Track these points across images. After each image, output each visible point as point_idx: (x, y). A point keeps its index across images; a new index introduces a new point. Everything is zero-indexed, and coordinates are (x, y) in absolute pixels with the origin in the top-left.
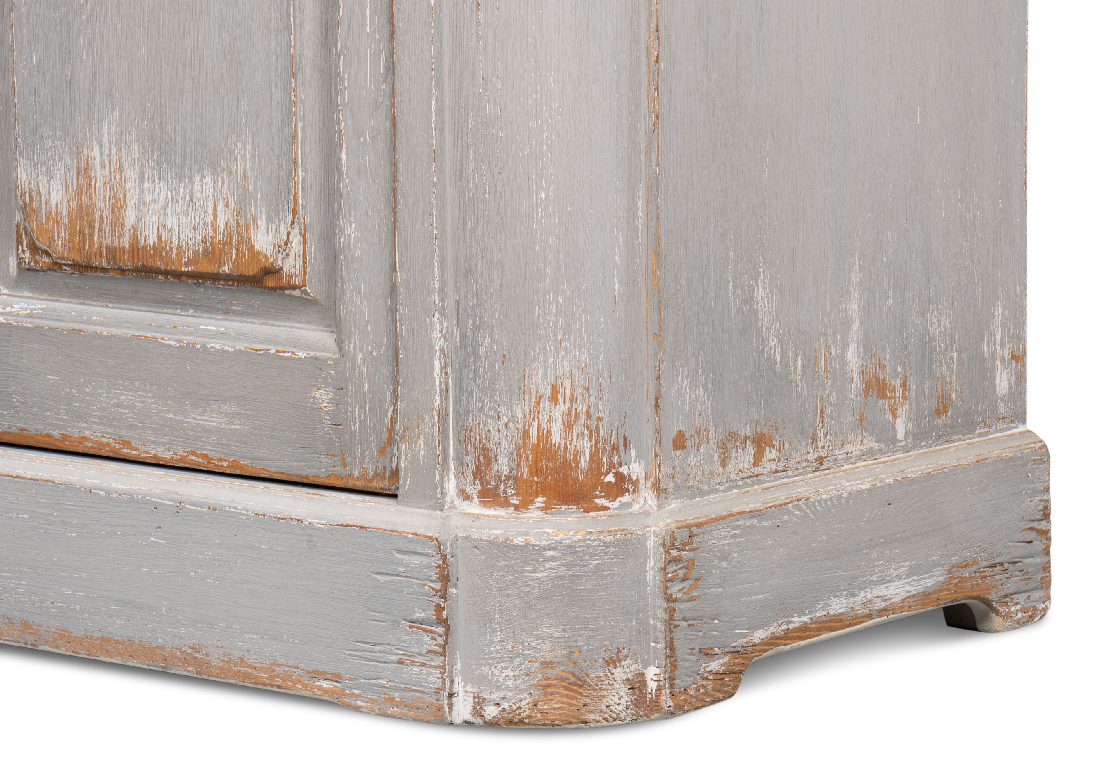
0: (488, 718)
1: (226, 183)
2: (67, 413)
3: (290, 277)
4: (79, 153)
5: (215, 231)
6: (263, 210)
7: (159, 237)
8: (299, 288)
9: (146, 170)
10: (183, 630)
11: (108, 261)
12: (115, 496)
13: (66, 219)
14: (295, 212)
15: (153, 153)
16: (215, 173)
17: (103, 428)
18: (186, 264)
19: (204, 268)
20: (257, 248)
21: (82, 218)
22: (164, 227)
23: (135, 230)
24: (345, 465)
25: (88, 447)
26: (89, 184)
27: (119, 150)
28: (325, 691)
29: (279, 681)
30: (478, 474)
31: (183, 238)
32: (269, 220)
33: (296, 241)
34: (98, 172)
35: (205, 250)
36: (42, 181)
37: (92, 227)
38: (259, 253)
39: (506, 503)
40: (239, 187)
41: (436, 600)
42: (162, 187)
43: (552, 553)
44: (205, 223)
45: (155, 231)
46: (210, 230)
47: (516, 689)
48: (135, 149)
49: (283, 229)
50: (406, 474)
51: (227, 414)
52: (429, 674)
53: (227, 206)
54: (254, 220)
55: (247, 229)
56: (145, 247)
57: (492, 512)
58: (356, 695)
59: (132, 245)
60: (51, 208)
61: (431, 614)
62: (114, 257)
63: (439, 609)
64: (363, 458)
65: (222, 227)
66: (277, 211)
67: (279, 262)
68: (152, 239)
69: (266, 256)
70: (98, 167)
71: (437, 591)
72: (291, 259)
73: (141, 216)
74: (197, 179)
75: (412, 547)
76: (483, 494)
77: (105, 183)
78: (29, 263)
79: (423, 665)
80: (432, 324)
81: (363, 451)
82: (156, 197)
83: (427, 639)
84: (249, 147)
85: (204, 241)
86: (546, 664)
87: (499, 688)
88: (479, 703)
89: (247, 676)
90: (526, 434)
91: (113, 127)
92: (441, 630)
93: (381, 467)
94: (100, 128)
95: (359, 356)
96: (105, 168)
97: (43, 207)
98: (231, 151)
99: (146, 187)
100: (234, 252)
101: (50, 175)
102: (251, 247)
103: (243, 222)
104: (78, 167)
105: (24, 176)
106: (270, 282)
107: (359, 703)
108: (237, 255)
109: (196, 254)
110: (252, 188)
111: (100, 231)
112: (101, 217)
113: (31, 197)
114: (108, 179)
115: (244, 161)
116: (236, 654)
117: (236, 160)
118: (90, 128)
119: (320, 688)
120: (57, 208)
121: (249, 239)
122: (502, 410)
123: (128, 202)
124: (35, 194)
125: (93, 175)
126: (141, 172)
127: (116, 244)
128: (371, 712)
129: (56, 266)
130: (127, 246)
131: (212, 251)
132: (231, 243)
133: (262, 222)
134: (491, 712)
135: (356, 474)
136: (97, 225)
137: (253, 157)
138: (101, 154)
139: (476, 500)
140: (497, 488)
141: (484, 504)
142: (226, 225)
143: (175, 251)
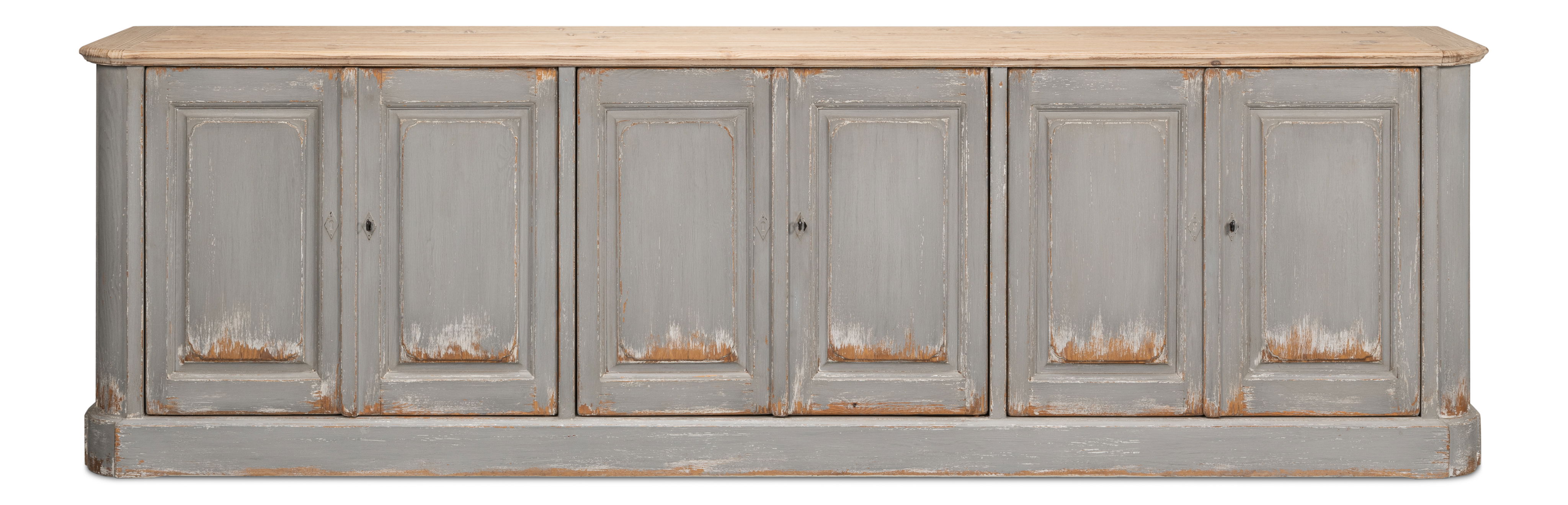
0: (1457, 474)
1: (1353, 333)
2: (1286, 405)
3: (1376, 358)
4: (1293, 328)
5: (1348, 347)
6: (1367, 340)
7: (1325, 350)
8: (1379, 361)
9: (1320, 331)
10: (1348, 464)
11: (1304, 358)
12: (1322, 428)
13: (1286, 348)
14: (1379, 340)
15: (1323, 326)
16: (1348, 330)
17: (1302, 408)
18: (1337, 357)
19: (1343, 357)
20: (1365, 351)
21: (1293, 347)
22: (1327, 347)
23: (1315, 349)
24: (1399, 409)
25: (1296, 414)
26: (1297, 336)
27: (1310, 326)
28: (1404, 475)
29: (1386, 474)
30: (1447, 407)
31: (1335, 350)
32: (1369, 342)
33: (1379, 348)
34: (1300, 333)
35: (1344, 353)
36: (1276, 337)
37: (1297, 349)
38: (1366, 352)
39: (1454, 414)
40: (1358, 334)
41: (1447, 444)
42: (1327, 336)
43: (1470, 426)
44: (1344, 345)
45: (1324, 349)
46: (1346, 347)
47: (1464, 465)
48: (1316, 325)
49: (1375, 345)
50: (1426, 410)
51: (1353, 399)
52: (1444, 465)
53: (1353, 339)
54: (1364, 343)
55: (1361, 346)
56: (1319, 353)
57: (1451, 417)
58: (1416, 475)
59: (1314, 353)
60: (1280, 344)
61: (1446, 448)
62: (1306, 357)
63: (1448, 446)
64: (1406, 407)
65: (1351, 346)
66: (1373, 340)
67: (1372, 354)
68: (1322, 351)
69: (1368, 353)
70: (1300, 331)
71: (1447, 441)
72: (1376, 353)
73: (1318, 344)
74: (1341, 333)
75: (1439, 430)
76: (1448, 412)
77: (1303, 336)
78: (1268, 361)
79: (1442, 463)
80: (1436, 367)
81: (1406, 405)
82: (1324, 339)
83: (1443, 455)
84: (1362, 322)
85: (1344, 350)
86: (1469, 457)
87: (1460, 466)
88: (1455, 470)
89: (1374, 474)
90: (1458, 394)
91: (1307, 320)
92: (1448, 452)
93: (1413, 408)
94: (1302, 320)
95: (1405, 379)
96: (1303, 331)
97: (1277, 344)
98: (1355, 324)
99: (1320, 336)
100: (1355, 352)
101: (1280, 334)
102: (1362, 350)
103: (1359, 344)
104: (1292, 332)
105: (1269, 336)
106: (1368, 360)
107: (1417, 476)
108: (1357, 353)
109: (1340, 354)
110: (1363, 334)
111: (1301, 350)
112: (1301, 346)
113: (1271, 342)
114: (1304, 335)
115: (1360, 326)
116: (1369, 469)
117: (1357, 326)
118: (1298, 320)
119: (1402, 474)
120: (1282, 344)
121: (1362, 348)
122: (1453, 389)
123: (1313, 341)
124: (1273, 341)
125: (1298, 334)
126: (1319, 332)
127: (1307, 353)
128: (1422, 479)
129: (1280, 362)
130: (1312, 353)
131: (1347, 353)
132: (1354, 350)
133: (1367, 343)
134: (1458, 472)
135: (1403, 411)
136: (1300, 348)
137: (1364, 325)
138: (1302, 327)
139: (1446, 414)
140: (1452, 410)
141: (1448, 415)
142: (1353, 345)
143: (1332, 354)
